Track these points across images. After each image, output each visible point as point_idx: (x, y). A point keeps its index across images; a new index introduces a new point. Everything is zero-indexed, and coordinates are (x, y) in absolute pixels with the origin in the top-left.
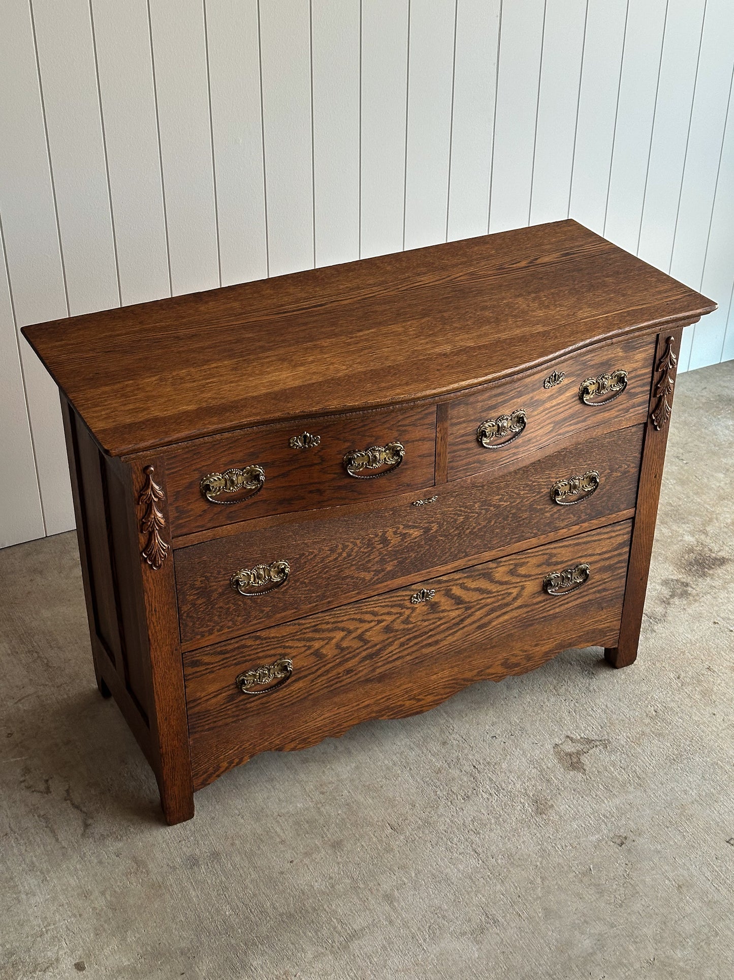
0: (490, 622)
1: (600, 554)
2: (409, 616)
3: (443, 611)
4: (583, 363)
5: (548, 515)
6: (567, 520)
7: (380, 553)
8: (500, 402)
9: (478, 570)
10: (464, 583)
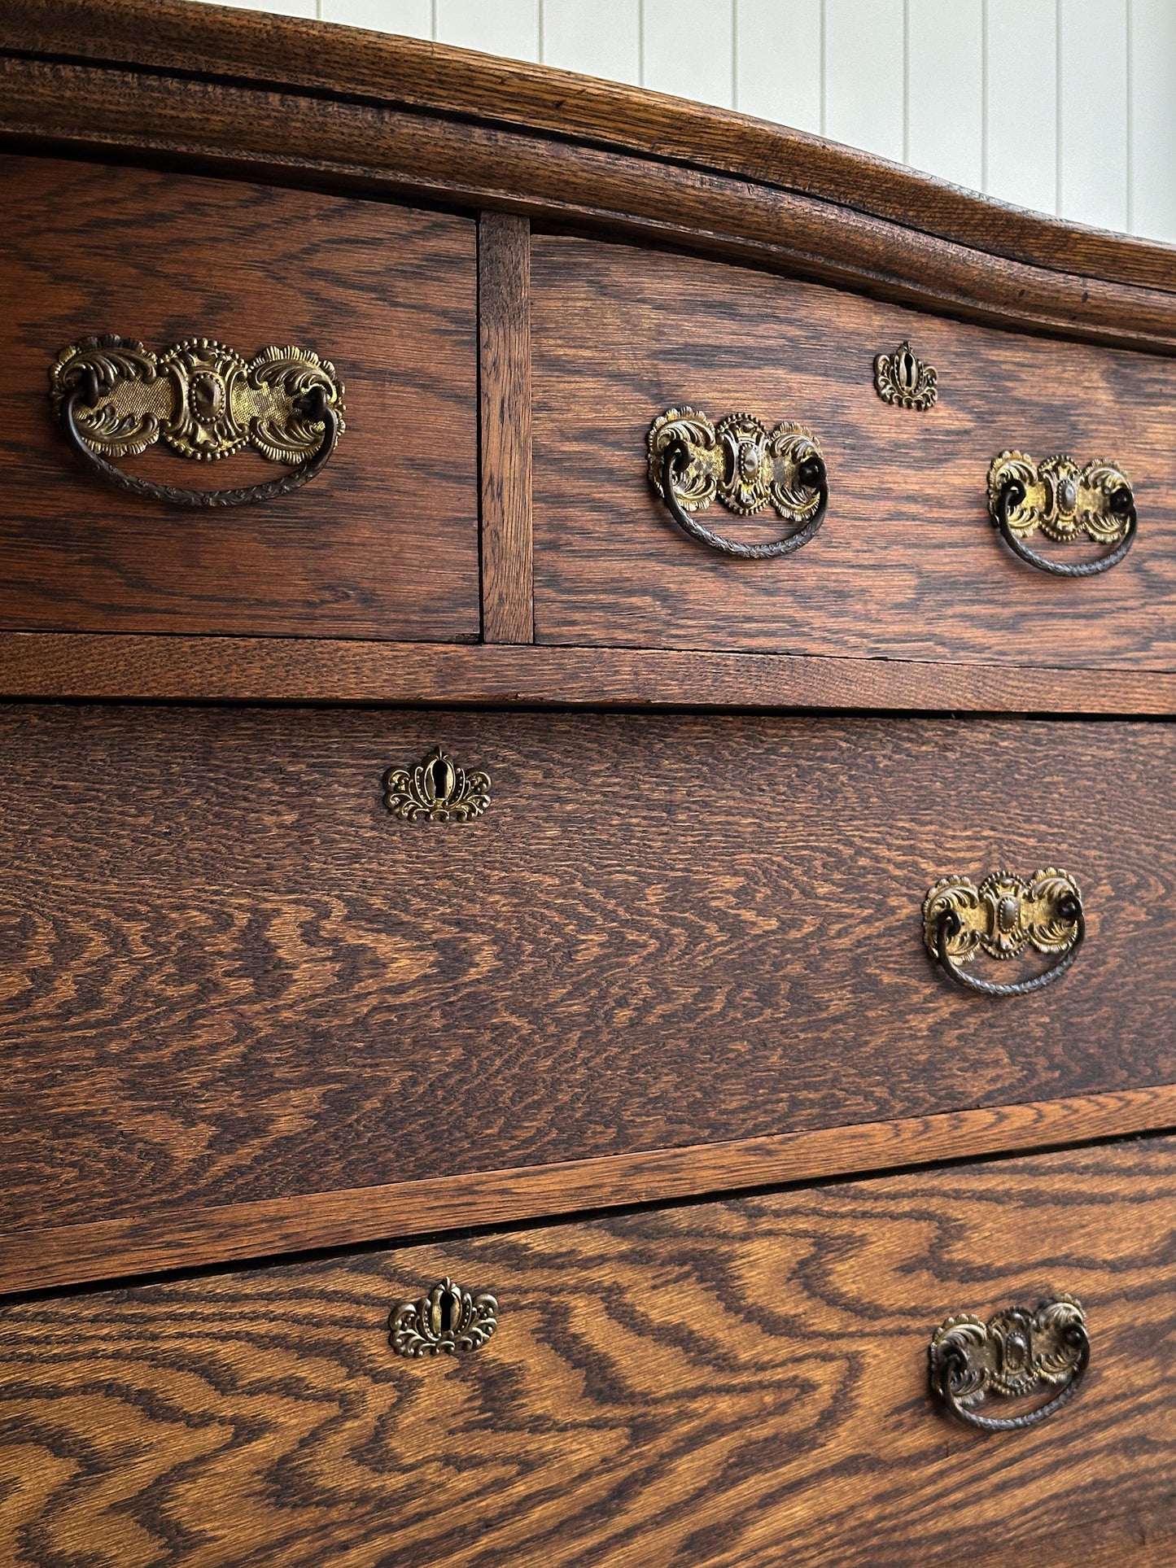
0: (735, 1526)
1: (1114, 1267)
2: (384, 1427)
3: (538, 1424)
4: (993, 376)
5: (921, 1024)
6: (991, 1073)
7: (244, 1029)
8: (729, 350)
9: (676, 1234)
10: (622, 1290)
